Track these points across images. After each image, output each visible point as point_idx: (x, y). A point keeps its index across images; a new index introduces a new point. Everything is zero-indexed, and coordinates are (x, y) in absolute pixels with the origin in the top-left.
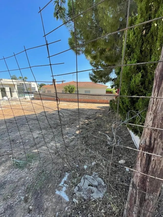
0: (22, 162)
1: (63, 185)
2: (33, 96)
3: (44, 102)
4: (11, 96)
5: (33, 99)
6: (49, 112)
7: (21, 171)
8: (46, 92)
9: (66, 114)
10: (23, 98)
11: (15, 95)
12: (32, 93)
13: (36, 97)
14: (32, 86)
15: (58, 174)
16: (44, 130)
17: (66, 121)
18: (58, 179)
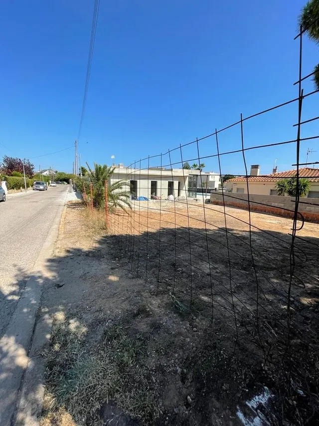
0: (183, 307)
1: (256, 410)
2: (208, 197)
3: (227, 209)
4: (179, 196)
5: (208, 202)
6: (235, 232)
7: (181, 322)
8: (234, 191)
9: (275, 245)
10: (193, 199)
11: (184, 193)
12: (209, 191)
13: (212, 200)
14: (211, 179)
15: (246, 375)
16: (223, 266)
17: (274, 260)
18: (244, 387)
